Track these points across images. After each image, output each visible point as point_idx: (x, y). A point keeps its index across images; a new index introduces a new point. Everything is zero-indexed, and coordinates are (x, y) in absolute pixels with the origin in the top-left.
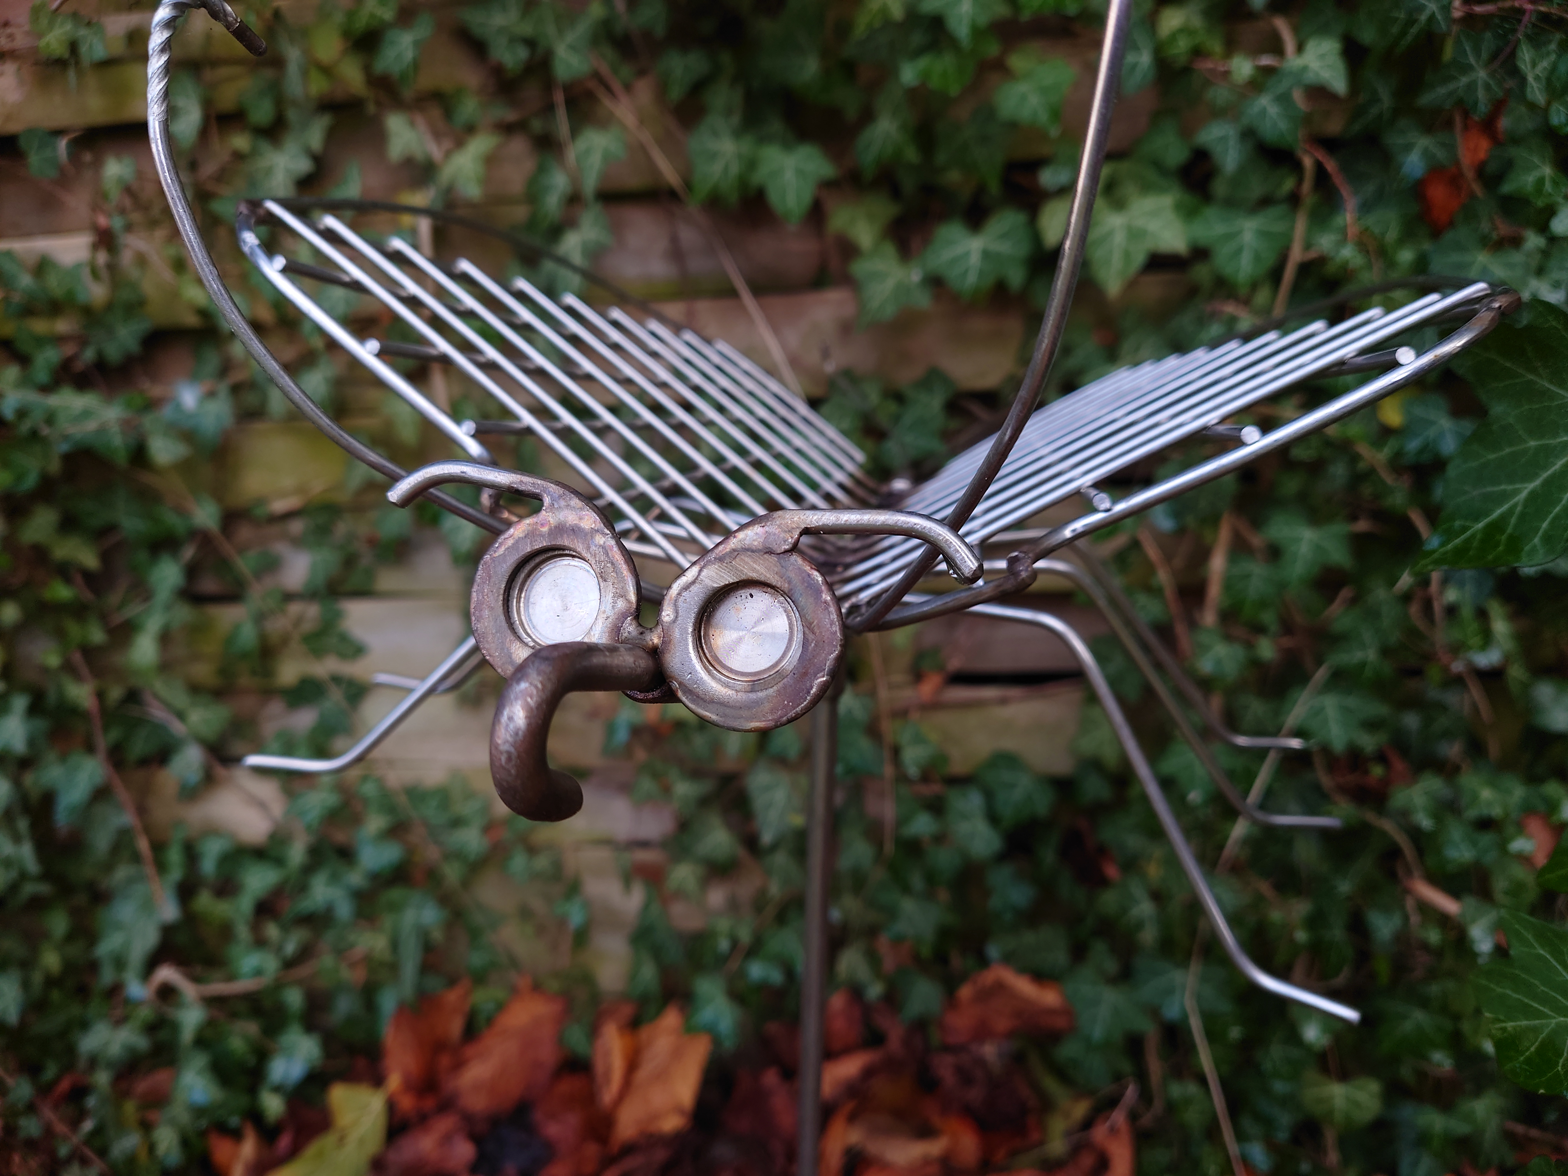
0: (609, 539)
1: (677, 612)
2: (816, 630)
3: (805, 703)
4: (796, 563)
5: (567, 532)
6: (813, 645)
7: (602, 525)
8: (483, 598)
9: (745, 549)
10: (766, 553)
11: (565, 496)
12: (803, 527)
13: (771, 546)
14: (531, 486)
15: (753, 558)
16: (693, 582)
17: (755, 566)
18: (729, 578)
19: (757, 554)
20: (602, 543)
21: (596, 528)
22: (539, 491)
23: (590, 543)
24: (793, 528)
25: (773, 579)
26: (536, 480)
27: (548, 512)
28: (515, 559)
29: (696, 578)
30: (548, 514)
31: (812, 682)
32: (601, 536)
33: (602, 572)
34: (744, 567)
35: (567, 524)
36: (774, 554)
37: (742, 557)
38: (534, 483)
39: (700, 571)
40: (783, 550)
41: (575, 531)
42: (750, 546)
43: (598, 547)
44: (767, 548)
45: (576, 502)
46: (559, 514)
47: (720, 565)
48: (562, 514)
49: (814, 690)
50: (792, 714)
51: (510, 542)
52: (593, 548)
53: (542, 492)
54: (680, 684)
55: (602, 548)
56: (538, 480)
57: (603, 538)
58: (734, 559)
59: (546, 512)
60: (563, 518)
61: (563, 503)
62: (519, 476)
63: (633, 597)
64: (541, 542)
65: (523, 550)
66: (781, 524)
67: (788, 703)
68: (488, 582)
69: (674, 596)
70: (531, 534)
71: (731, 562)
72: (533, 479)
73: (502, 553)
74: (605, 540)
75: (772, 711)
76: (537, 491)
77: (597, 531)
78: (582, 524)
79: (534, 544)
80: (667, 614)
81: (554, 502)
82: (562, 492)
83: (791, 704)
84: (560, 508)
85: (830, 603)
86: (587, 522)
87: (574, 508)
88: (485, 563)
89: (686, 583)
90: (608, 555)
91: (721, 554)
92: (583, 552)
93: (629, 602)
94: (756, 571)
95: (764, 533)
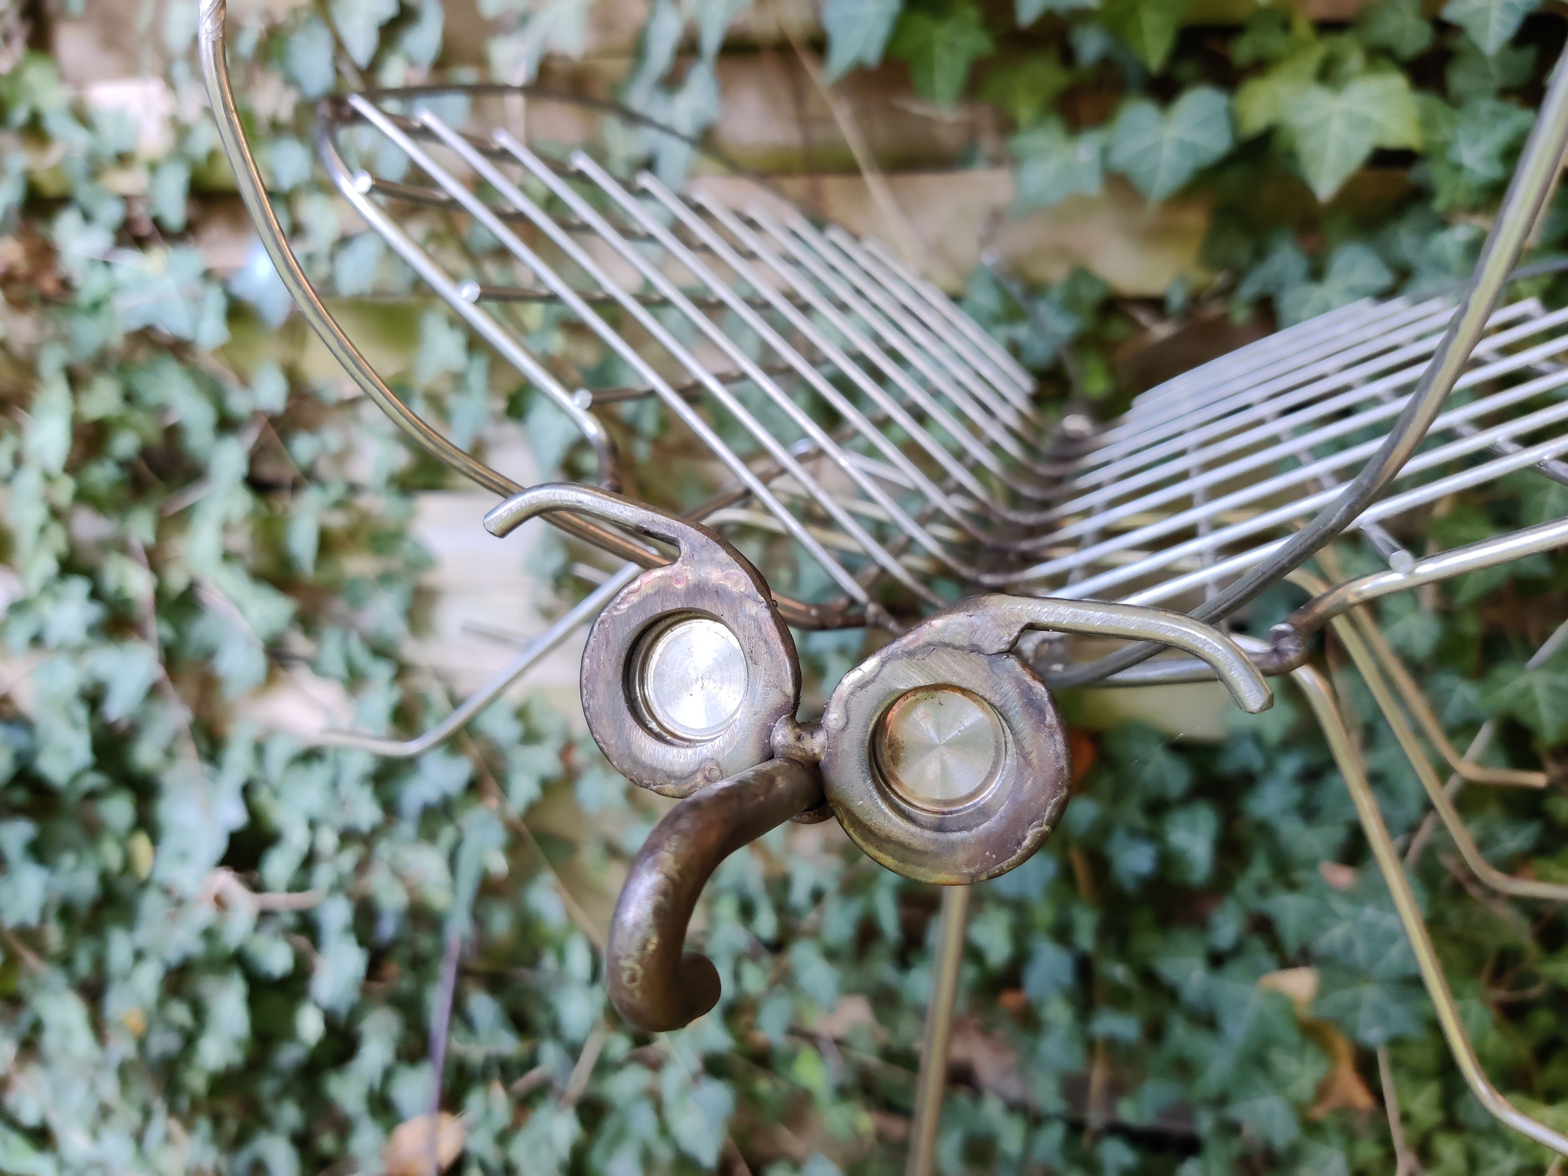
0: (764, 609)
1: (848, 719)
2: (1035, 761)
3: (1014, 858)
4: (1012, 670)
5: (708, 593)
6: (1030, 782)
7: (755, 589)
8: (598, 666)
9: (944, 644)
10: (973, 652)
11: (708, 546)
12: (1027, 620)
13: (979, 644)
14: (664, 528)
15: (955, 657)
16: (873, 680)
17: (956, 667)
18: (920, 680)
19: (961, 652)
20: (753, 613)
22: (676, 536)
23: (738, 611)
24: (1013, 623)
25: (981, 688)
26: (672, 521)
27: (687, 565)
28: (640, 621)
29: (876, 676)
30: (685, 567)
32: (752, 603)
33: (752, 651)
34: (940, 667)
35: (710, 583)
36: (984, 654)
37: (940, 653)
38: (669, 525)
39: (883, 664)
40: (996, 651)
42: (951, 641)
43: (748, 617)
44: (974, 645)
45: (722, 555)
46: (700, 569)
47: (909, 661)
48: (702, 571)
49: (1027, 843)
50: (996, 869)
51: (634, 599)
52: (742, 619)
53: (680, 539)
54: (848, 811)
55: (754, 620)
56: (675, 521)
57: (755, 607)
58: (928, 655)
59: (684, 565)
60: (704, 574)
61: (705, 555)
62: (651, 514)
63: (789, 688)
64: (676, 603)
65: (651, 611)
66: (996, 615)
68: (605, 648)
69: (845, 695)
70: (662, 591)
71: (923, 659)
72: (668, 519)
73: (624, 611)
75: (969, 863)
76: (672, 535)
77: (749, 597)
78: (729, 585)
79: (666, 604)
80: (833, 718)
81: (693, 552)
82: (705, 540)
84: (701, 561)
85: (1058, 730)
86: (737, 583)
87: (720, 563)
88: (603, 622)
89: (863, 677)
90: (760, 630)
91: (911, 647)
92: (729, 623)
93: (785, 695)
94: (957, 674)
95: (971, 625)
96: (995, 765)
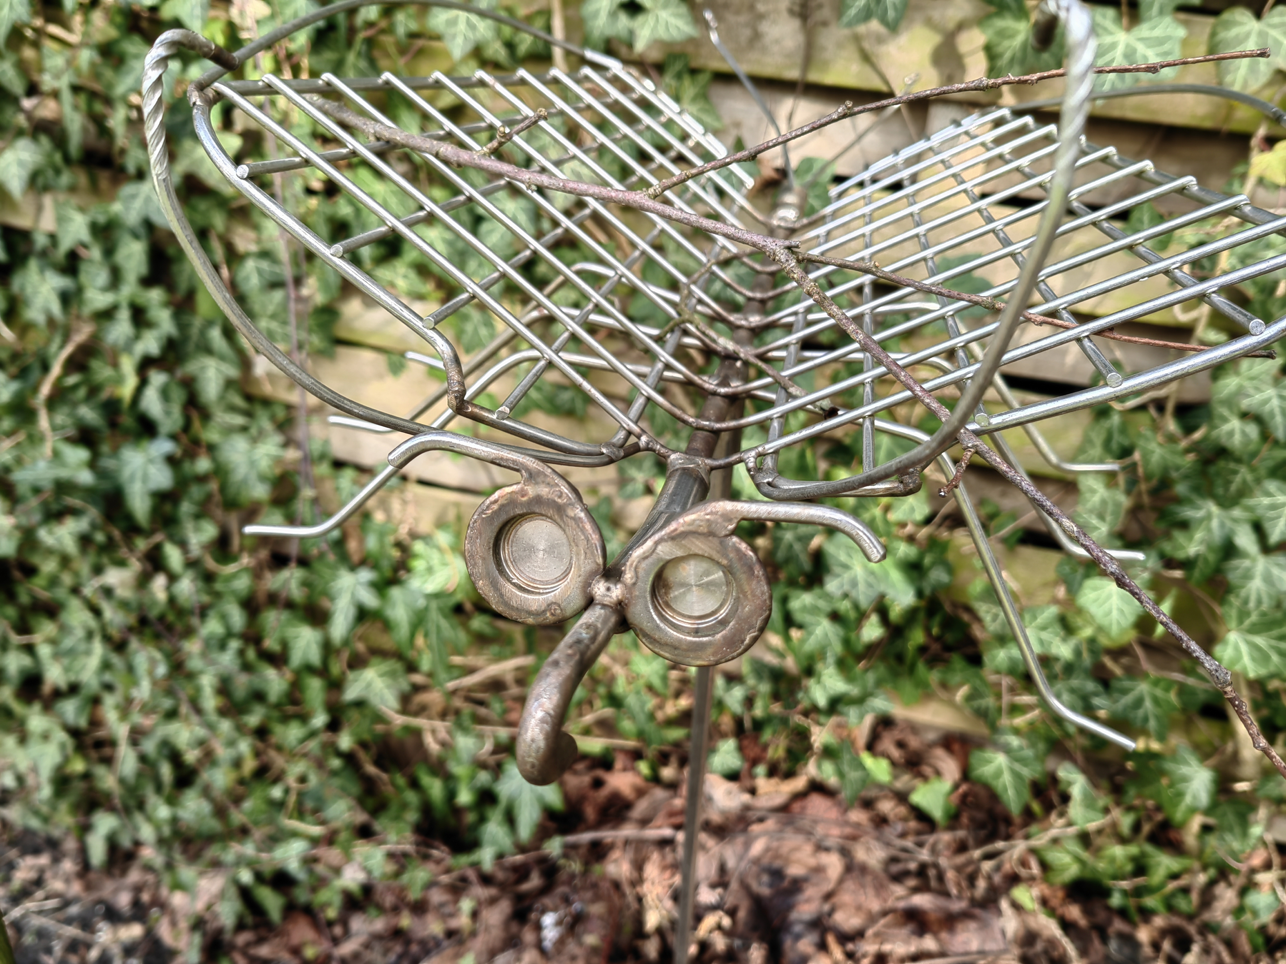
0: (579, 512)
1: (637, 577)
2: (749, 596)
3: (740, 650)
4: (736, 544)
5: (542, 502)
6: (747, 609)
8: (477, 549)
9: (692, 531)
10: (710, 536)
11: (540, 474)
12: (741, 517)
13: (714, 531)
15: (699, 539)
16: (650, 554)
17: (700, 544)
18: (679, 553)
19: (702, 536)
20: (573, 515)
21: (568, 502)
22: (519, 468)
23: (563, 514)
24: (733, 516)
25: (716, 556)
28: (501, 521)
29: (652, 551)
30: (526, 487)
31: (745, 635)
32: (572, 509)
33: (574, 538)
34: (691, 545)
35: (545, 498)
36: (716, 537)
37: (690, 538)
38: (514, 462)
39: (657, 543)
40: (724, 535)
41: (549, 503)
42: (697, 530)
43: (570, 518)
44: (710, 532)
45: (549, 479)
46: (536, 488)
47: (671, 542)
48: (538, 488)
49: (747, 641)
50: (729, 657)
51: (495, 507)
52: (565, 519)
53: (521, 469)
54: (641, 630)
55: (574, 519)
57: (574, 511)
58: (683, 539)
59: (525, 485)
60: (539, 491)
61: (539, 480)
63: (600, 560)
64: (521, 509)
65: (506, 514)
66: (723, 514)
67: (726, 649)
68: (479, 537)
69: (634, 564)
70: (512, 500)
71: (679, 541)
73: (490, 514)
74: (576, 512)
75: (714, 654)
76: (517, 467)
77: (569, 504)
78: (556, 499)
79: (515, 510)
80: (628, 576)
81: (531, 478)
82: (537, 470)
83: (728, 651)
84: (537, 483)
85: (763, 578)
86: (560, 497)
87: (548, 484)
88: (475, 522)
89: (644, 553)
90: (578, 526)
91: (673, 534)
92: (559, 520)
93: (598, 565)
94: (702, 549)
95: (708, 520)
96: (728, 593)
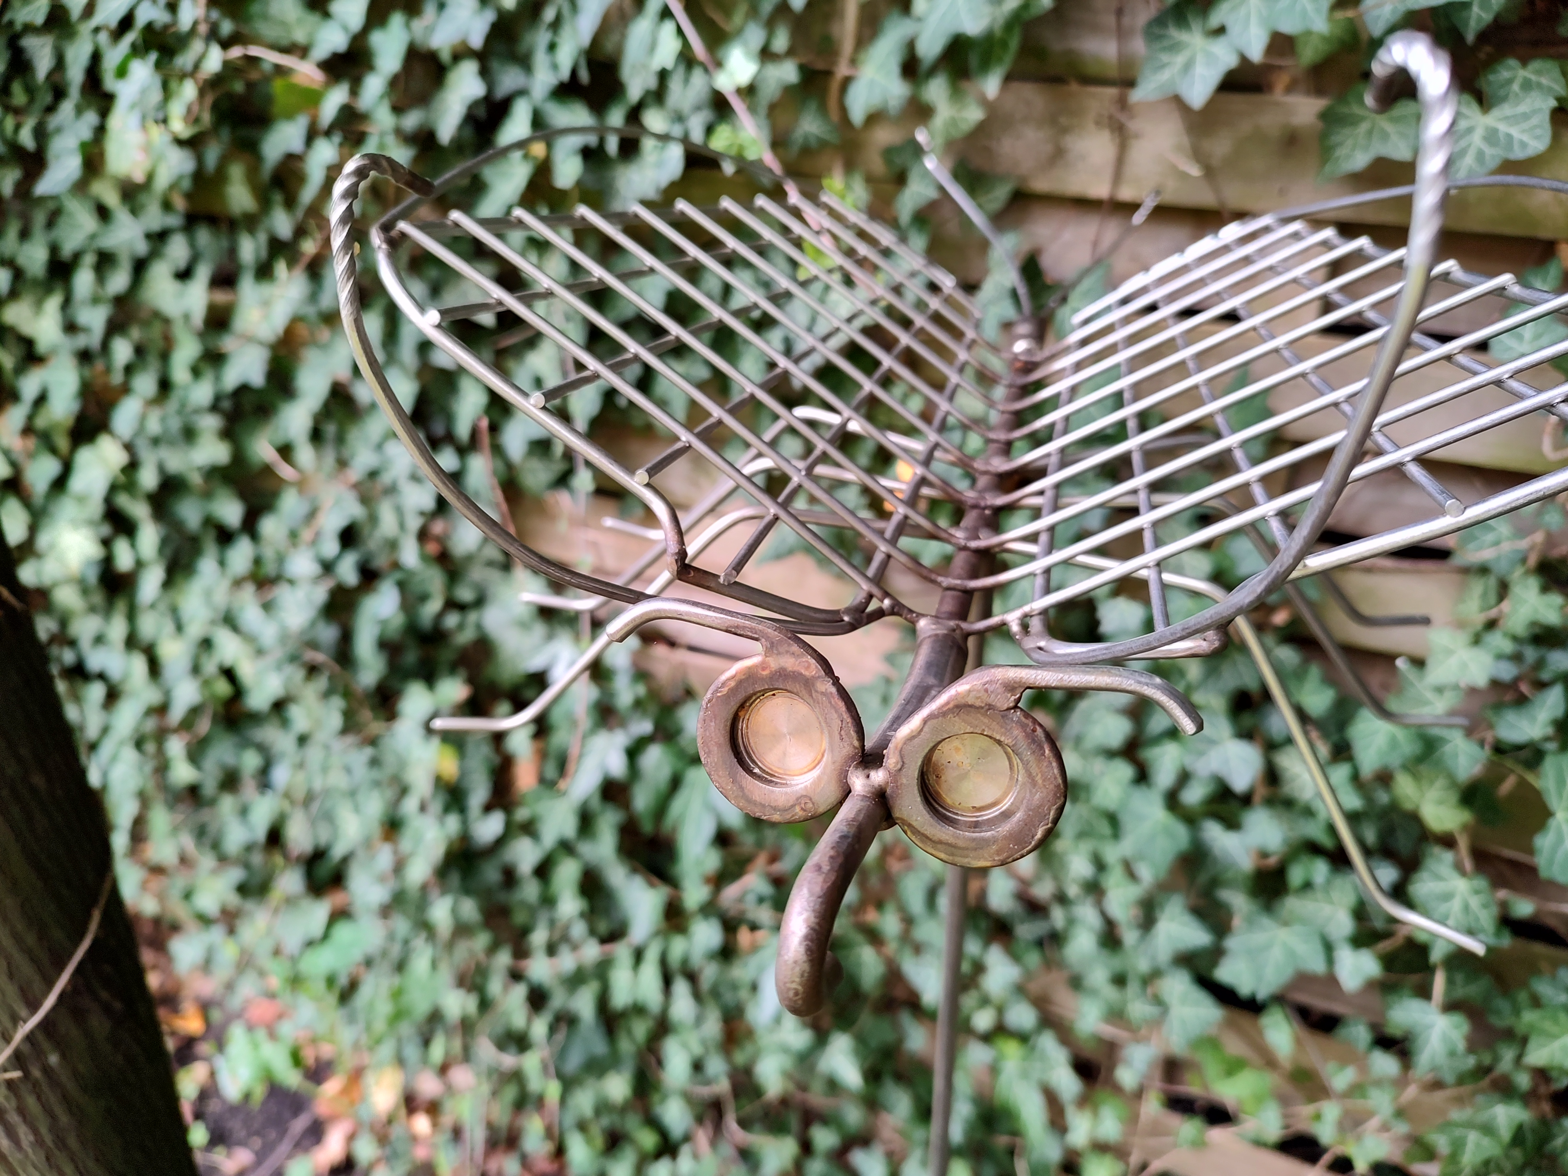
3: (1030, 847)
4: (1019, 720)
5: (787, 675)
9: (968, 705)
11: (784, 642)
13: (994, 704)
14: (748, 631)
15: (976, 714)
19: (978, 710)
20: (822, 689)
21: (817, 675)
22: (758, 636)
23: (812, 689)
25: (997, 734)
28: (738, 700)
31: (1035, 829)
32: (820, 682)
35: (788, 669)
36: (997, 711)
38: (751, 628)
39: (925, 721)
40: (1005, 708)
41: (795, 677)
43: (820, 693)
46: (780, 659)
48: (782, 660)
50: (1017, 855)
54: (907, 824)
57: (824, 686)
60: (784, 663)
65: (743, 691)
66: (1003, 682)
67: (1014, 846)
70: (752, 677)
74: (828, 686)
77: (819, 677)
80: (892, 761)
81: (773, 647)
82: (780, 638)
83: (1016, 847)
87: (793, 654)
89: (910, 733)
95: (986, 691)
